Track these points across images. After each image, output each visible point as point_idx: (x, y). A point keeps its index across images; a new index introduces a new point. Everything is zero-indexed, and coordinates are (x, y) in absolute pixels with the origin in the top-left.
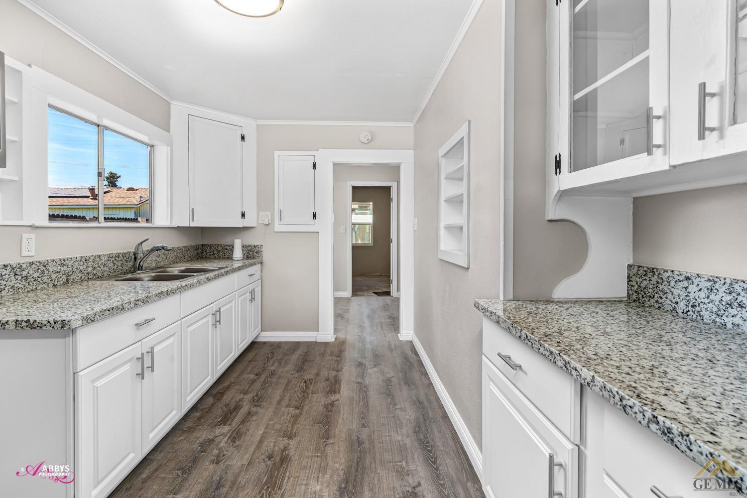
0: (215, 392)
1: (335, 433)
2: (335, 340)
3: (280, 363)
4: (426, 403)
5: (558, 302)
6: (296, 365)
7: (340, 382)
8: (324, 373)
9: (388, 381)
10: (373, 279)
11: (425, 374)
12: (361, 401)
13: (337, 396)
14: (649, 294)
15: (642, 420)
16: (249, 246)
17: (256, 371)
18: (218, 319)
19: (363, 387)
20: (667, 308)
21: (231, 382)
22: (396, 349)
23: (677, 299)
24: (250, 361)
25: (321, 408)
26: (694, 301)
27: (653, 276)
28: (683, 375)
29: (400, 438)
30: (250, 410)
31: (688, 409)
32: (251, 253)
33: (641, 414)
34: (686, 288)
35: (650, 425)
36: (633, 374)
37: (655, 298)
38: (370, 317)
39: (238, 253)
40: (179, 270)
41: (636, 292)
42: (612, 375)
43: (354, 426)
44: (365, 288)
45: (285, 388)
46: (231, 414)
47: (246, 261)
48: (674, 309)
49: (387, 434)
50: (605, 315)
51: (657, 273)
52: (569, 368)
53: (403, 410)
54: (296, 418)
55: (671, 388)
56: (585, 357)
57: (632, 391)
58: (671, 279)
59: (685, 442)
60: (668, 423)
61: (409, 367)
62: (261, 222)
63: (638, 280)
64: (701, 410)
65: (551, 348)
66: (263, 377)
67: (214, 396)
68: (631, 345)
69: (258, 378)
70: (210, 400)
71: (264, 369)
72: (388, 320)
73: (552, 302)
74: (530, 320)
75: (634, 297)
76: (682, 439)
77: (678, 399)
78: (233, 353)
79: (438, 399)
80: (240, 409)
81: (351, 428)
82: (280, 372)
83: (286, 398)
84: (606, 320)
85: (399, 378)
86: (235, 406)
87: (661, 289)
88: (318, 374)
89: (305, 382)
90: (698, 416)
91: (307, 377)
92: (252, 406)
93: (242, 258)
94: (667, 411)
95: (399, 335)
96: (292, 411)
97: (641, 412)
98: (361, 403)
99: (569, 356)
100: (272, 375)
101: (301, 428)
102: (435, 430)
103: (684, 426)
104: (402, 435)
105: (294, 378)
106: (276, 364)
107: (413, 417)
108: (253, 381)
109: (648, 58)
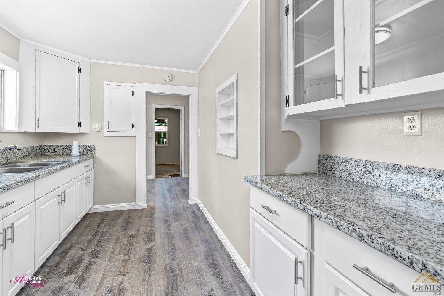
0: (59, 252)
1: (155, 267)
2: (148, 207)
3: (110, 226)
4: (210, 240)
5: (288, 175)
6: (122, 226)
7: (155, 234)
8: (143, 229)
9: (186, 230)
10: (168, 167)
11: (207, 223)
12: (170, 244)
13: (153, 243)
14: (329, 169)
15: (348, 231)
16: (84, 146)
17: (91, 233)
18: (63, 199)
19: (170, 235)
20: (338, 176)
21: (72, 243)
22: (188, 210)
23: (342, 171)
24: (86, 227)
25: (143, 252)
26: (349, 172)
27: (331, 160)
28: (357, 208)
29: (197, 264)
30: (90, 261)
31: (366, 223)
32: (85, 151)
33: (347, 229)
34: (346, 165)
35: (352, 234)
36: (337, 209)
37: (332, 171)
38: (169, 191)
39: (75, 151)
40: (29, 164)
41: (323, 168)
42: (329, 211)
43: (168, 261)
44: (163, 173)
45: (115, 243)
46: (75, 266)
47: (82, 157)
48: (341, 176)
49: (189, 263)
50: (312, 181)
51: (332, 159)
52: (306, 210)
53: (197, 246)
54: (126, 262)
55: (355, 214)
56: (313, 203)
57: (340, 218)
58: (339, 161)
59: (370, 239)
60: (361, 231)
61: (198, 219)
62: (93, 130)
63: (323, 162)
64: (371, 223)
65: (295, 200)
66: (97, 237)
67: (60, 255)
68: (330, 195)
69: (94, 238)
70: (57, 258)
71: (98, 231)
72: (181, 192)
73: (285, 175)
74: (279, 185)
75: (322, 171)
76: (369, 238)
77: (360, 219)
78: (73, 223)
79: (217, 237)
80: (82, 261)
81: (165, 262)
82: (110, 232)
83: (117, 249)
84: (314, 184)
85: (192, 227)
86: (78, 260)
87: (334, 166)
88: (138, 231)
89: (130, 236)
90: (371, 226)
91: (131, 233)
92: (92, 258)
93: (79, 155)
94: (359, 226)
95: (189, 200)
96: (123, 257)
97: (347, 228)
98: (170, 246)
99: (306, 203)
100: (104, 235)
101: (131, 268)
102: (218, 256)
103: (368, 232)
104: (198, 262)
105: (121, 235)
106: (107, 227)
107: (203, 250)
108: (91, 241)
109: (334, 50)
